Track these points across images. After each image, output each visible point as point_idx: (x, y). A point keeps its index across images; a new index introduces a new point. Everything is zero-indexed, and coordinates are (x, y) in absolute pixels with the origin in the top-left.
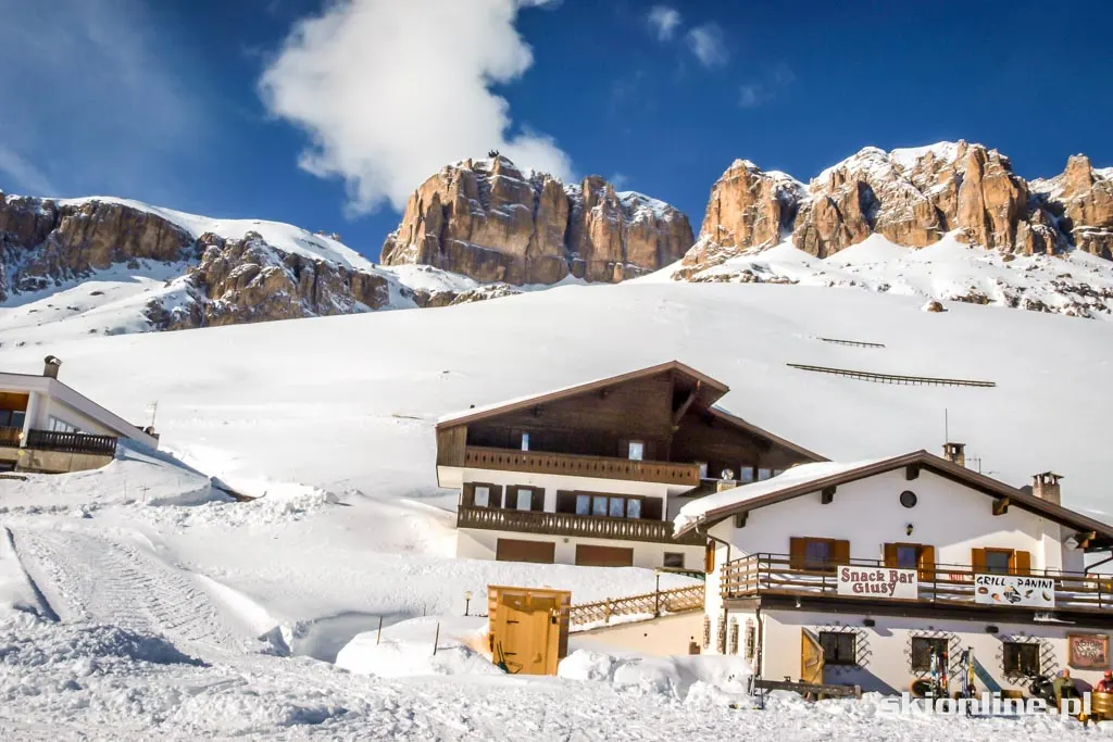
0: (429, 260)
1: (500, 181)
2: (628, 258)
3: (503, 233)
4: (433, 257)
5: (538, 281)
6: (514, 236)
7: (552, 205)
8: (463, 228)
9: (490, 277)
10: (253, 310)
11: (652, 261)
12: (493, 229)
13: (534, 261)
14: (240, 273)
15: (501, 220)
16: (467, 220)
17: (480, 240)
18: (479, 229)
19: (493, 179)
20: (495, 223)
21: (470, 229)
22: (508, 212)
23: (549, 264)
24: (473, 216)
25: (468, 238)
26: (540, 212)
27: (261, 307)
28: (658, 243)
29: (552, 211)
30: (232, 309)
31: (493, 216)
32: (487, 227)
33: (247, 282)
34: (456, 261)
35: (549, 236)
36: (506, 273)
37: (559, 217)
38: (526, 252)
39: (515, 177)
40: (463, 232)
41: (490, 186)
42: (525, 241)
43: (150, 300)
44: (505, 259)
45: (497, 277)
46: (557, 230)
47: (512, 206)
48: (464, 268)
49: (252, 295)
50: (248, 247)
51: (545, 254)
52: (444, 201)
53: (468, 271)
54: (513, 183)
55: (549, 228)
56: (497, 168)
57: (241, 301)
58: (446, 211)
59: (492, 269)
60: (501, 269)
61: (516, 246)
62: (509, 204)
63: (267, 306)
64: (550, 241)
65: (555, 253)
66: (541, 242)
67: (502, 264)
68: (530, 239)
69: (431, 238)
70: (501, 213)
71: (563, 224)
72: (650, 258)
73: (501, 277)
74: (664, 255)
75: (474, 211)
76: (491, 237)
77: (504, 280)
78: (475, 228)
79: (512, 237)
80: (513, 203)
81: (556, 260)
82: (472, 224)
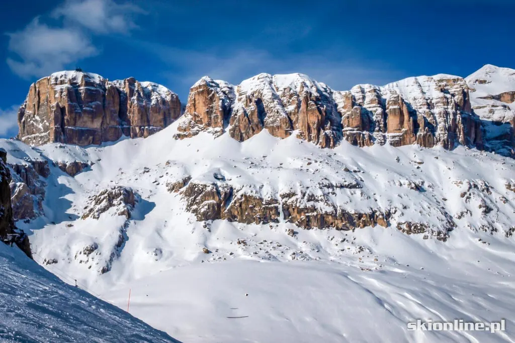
0: (58, 139)
1: (86, 90)
2: (151, 123)
3: (90, 119)
5: (106, 140)
7: (112, 99)
8: (72, 120)
9: (86, 143)
11: (162, 124)
12: (86, 118)
13: (105, 130)
15: (88, 113)
16: (73, 115)
17: (80, 126)
18: (79, 119)
19: (83, 89)
20: (87, 115)
21: (75, 119)
22: (92, 107)
23: (113, 130)
24: (76, 113)
25: (74, 125)
26: (107, 103)
28: (164, 114)
29: (112, 102)
31: (85, 111)
32: (83, 118)
34: (70, 138)
35: (112, 116)
36: (93, 139)
37: (116, 105)
38: (101, 126)
39: (93, 86)
40: (72, 122)
41: (82, 93)
42: (100, 121)
44: (92, 132)
46: (115, 112)
47: (93, 103)
48: (74, 141)
51: (110, 126)
52: (61, 106)
53: (77, 142)
54: (93, 91)
55: (111, 111)
56: (84, 82)
58: (62, 110)
59: (87, 139)
60: (91, 138)
61: (96, 125)
62: (91, 102)
64: (112, 118)
65: (115, 124)
66: (108, 119)
67: (91, 136)
68: (103, 119)
69: (57, 127)
70: (88, 109)
71: (117, 108)
72: (161, 122)
73: (91, 142)
74: (168, 119)
75: (76, 110)
76: (85, 122)
77: (93, 143)
78: (77, 119)
79: (95, 120)
80: (93, 101)
81: (116, 128)
82: (76, 117)
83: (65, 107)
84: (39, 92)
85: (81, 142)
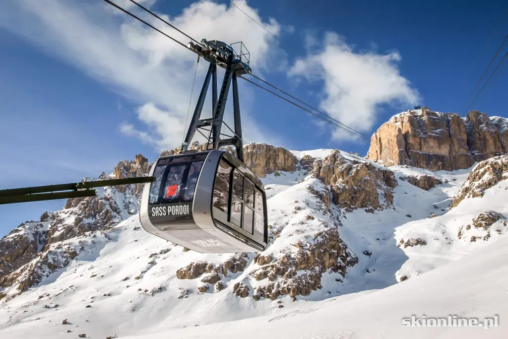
0: (404, 162)
1: (429, 119)
2: (506, 150)
3: (437, 145)
4: (405, 161)
5: (459, 168)
6: (443, 146)
7: (457, 128)
8: (417, 144)
9: (435, 168)
10: (356, 188)
12: (432, 143)
13: (454, 158)
14: (343, 169)
15: (434, 138)
16: (418, 140)
17: (425, 150)
18: (425, 144)
19: (425, 118)
20: (432, 140)
21: (420, 144)
22: (437, 133)
23: (463, 158)
24: (420, 138)
25: (420, 149)
26: (452, 132)
27: (360, 186)
29: (458, 131)
30: (347, 188)
31: (430, 136)
32: (428, 142)
33: (348, 174)
34: (417, 162)
35: (459, 144)
36: (443, 165)
37: (462, 134)
38: (449, 154)
39: (435, 116)
40: (417, 146)
41: (425, 121)
42: (448, 148)
43: (308, 186)
44: (440, 158)
45: (439, 168)
46: (463, 140)
47: (438, 130)
48: (422, 164)
49: (353, 180)
50: (338, 157)
51: (459, 153)
52: (403, 132)
53: (424, 166)
54: (435, 119)
55: (459, 140)
56: (425, 112)
57: (349, 183)
58: (406, 136)
59: (436, 164)
60: (440, 163)
61: (444, 151)
62: (436, 130)
63: (362, 186)
64: (461, 146)
65: (465, 152)
66: (456, 147)
67: (440, 161)
68: (450, 146)
69: (402, 151)
70: (434, 135)
71: (465, 137)
73: (441, 168)
75: (419, 135)
76: (432, 147)
77: (442, 169)
78: (423, 143)
79: (442, 146)
80: (438, 129)
81: (466, 156)
82: (420, 142)
83: (408, 132)
84: (380, 138)
85: (429, 167)
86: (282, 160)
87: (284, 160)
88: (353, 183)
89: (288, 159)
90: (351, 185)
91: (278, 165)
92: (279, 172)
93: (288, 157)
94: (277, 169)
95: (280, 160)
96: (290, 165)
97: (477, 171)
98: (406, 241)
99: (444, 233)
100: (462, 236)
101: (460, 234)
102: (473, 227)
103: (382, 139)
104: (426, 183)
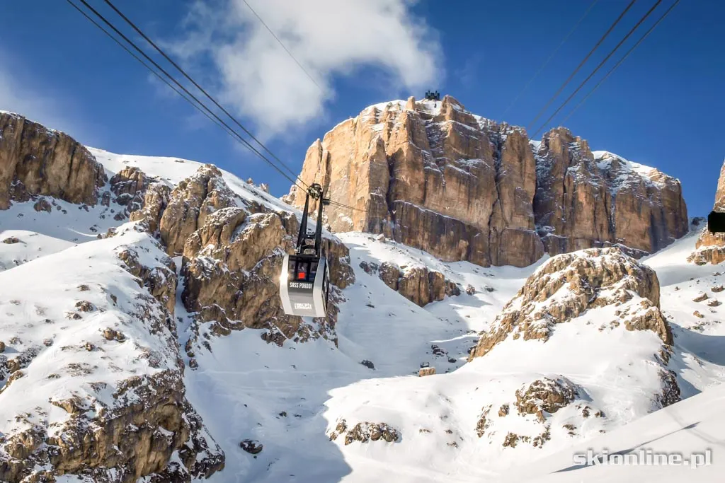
0: (377, 227)
1: (456, 128)
2: (617, 236)
3: (463, 196)
4: (382, 225)
5: (507, 263)
6: (477, 201)
7: (517, 163)
8: (416, 186)
9: (451, 254)
10: (247, 274)
11: (647, 241)
12: (452, 190)
13: (498, 235)
14: (223, 219)
15: (461, 179)
16: (420, 176)
17: (434, 205)
18: (435, 190)
19: (446, 125)
20: (455, 182)
21: (424, 188)
22: (467, 169)
23: (519, 240)
24: (427, 173)
25: (423, 201)
26: (503, 171)
27: (258, 270)
28: (652, 219)
29: (516, 170)
30: (225, 270)
31: (452, 173)
32: (444, 187)
33: (233, 233)
34: (410, 230)
35: (516, 203)
36: (469, 249)
37: (526, 180)
38: (489, 223)
39: (470, 125)
40: (416, 193)
41: (445, 133)
42: (489, 209)
43: (121, 250)
44: (465, 230)
45: (460, 254)
46: (525, 197)
47: (471, 161)
48: (419, 239)
49: (244, 252)
50: (213, 186)
51: (512, 227)
52: (390, 151)
53: (425, 244)
54: (470, 132)
55: (516, 193)
56: (449, 110)
57: (232, 260)
58: (393, 162)
59: (453, 243)
60: (463, 244)
61: (478, 215)
62: (467, 158)
63: (265, 270)
64: (516, 211)
65: (525, 226)
66: (507, 209)
67: (463, 237)
68: (493, 206)
69: (377, 197)
70: (460, 170)
71: (530, 188)
72: (643, 236)
73: (463, 255)
74: (660, 233)
75: (426, 165)
76: (449, 201)
77: (467, 259)
78: (430, 187)
79: (475, 202)
80: (471, 158)
81: (527, 234)
82: (426, 183)
83: (400, 151)
84: (329, 156)
85: (436, 248)
86: (62, 168)
87: (67, 169)
88: (241, 260)
89: (78, 170)
90: (237, 263)
91: (50, 180)
92: (49, 200)
93: (81, 162)
94: (44, 190)
95: (58, 167)
96: (82, 185)
97: (545, 277)
98: (350, 427)
99: (445, 417)
100: (487, 431)
101: (482, 425)
102: (513, 410)
103: (333, 158)
104: (423, 286)
